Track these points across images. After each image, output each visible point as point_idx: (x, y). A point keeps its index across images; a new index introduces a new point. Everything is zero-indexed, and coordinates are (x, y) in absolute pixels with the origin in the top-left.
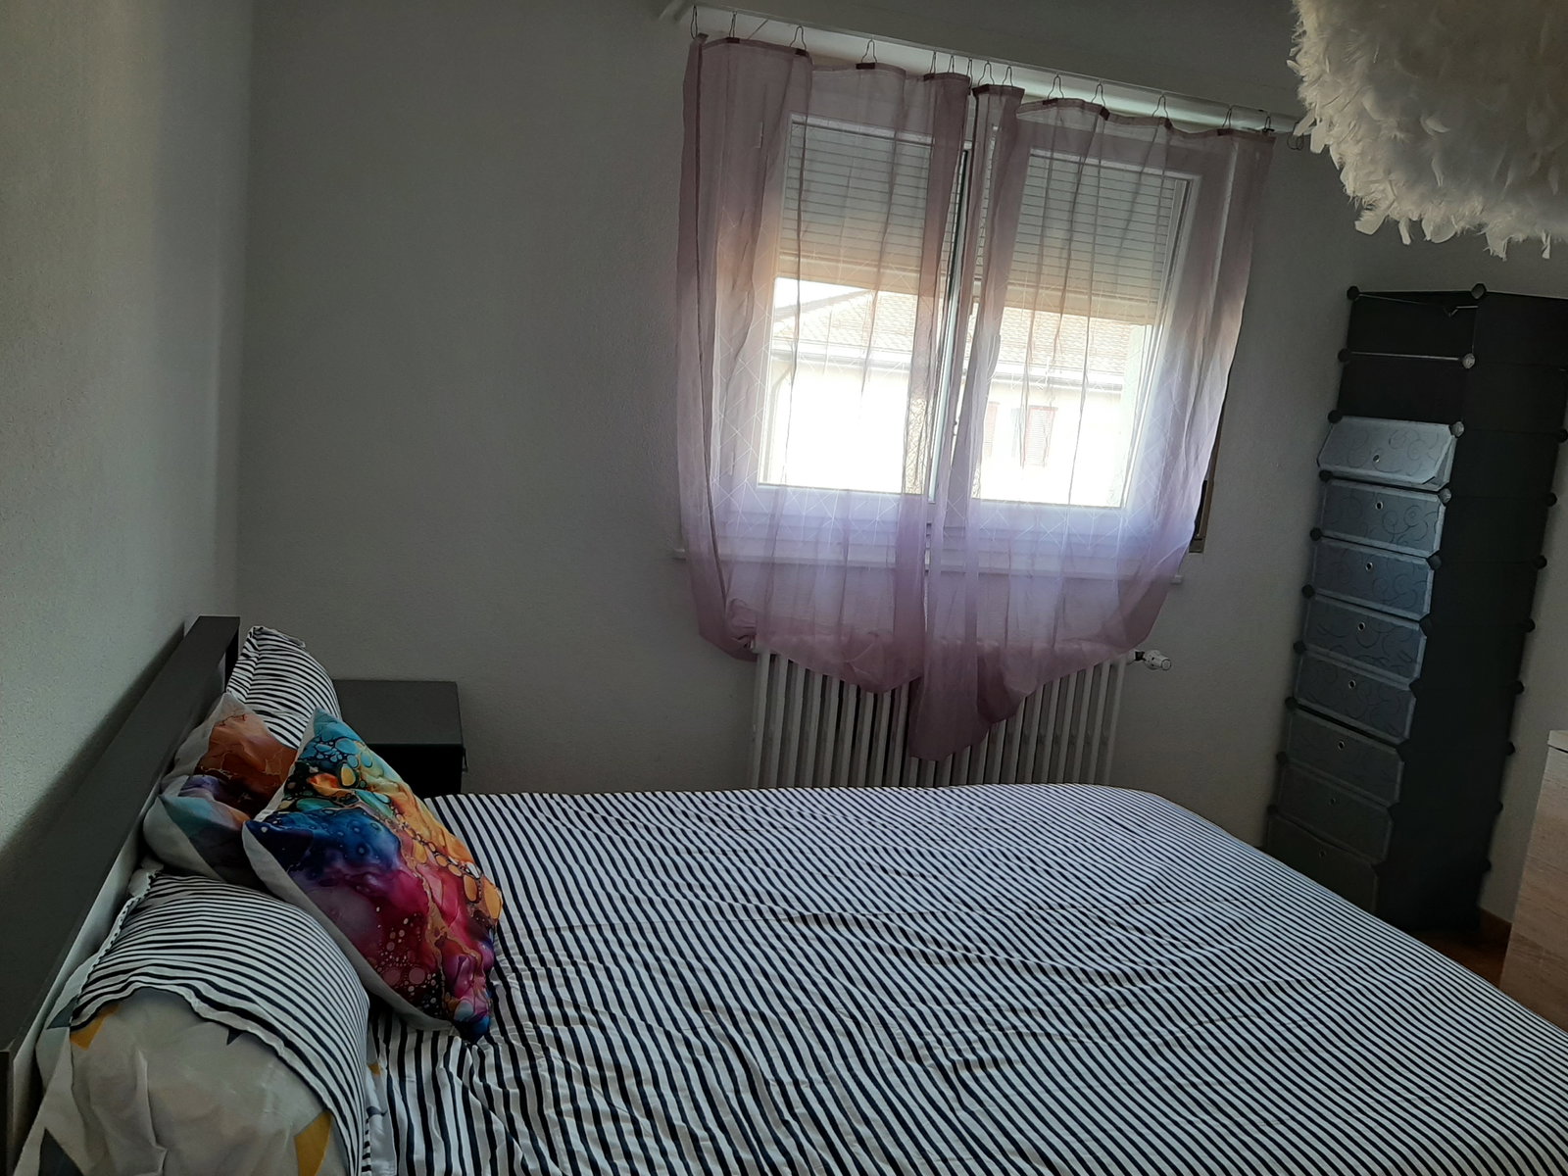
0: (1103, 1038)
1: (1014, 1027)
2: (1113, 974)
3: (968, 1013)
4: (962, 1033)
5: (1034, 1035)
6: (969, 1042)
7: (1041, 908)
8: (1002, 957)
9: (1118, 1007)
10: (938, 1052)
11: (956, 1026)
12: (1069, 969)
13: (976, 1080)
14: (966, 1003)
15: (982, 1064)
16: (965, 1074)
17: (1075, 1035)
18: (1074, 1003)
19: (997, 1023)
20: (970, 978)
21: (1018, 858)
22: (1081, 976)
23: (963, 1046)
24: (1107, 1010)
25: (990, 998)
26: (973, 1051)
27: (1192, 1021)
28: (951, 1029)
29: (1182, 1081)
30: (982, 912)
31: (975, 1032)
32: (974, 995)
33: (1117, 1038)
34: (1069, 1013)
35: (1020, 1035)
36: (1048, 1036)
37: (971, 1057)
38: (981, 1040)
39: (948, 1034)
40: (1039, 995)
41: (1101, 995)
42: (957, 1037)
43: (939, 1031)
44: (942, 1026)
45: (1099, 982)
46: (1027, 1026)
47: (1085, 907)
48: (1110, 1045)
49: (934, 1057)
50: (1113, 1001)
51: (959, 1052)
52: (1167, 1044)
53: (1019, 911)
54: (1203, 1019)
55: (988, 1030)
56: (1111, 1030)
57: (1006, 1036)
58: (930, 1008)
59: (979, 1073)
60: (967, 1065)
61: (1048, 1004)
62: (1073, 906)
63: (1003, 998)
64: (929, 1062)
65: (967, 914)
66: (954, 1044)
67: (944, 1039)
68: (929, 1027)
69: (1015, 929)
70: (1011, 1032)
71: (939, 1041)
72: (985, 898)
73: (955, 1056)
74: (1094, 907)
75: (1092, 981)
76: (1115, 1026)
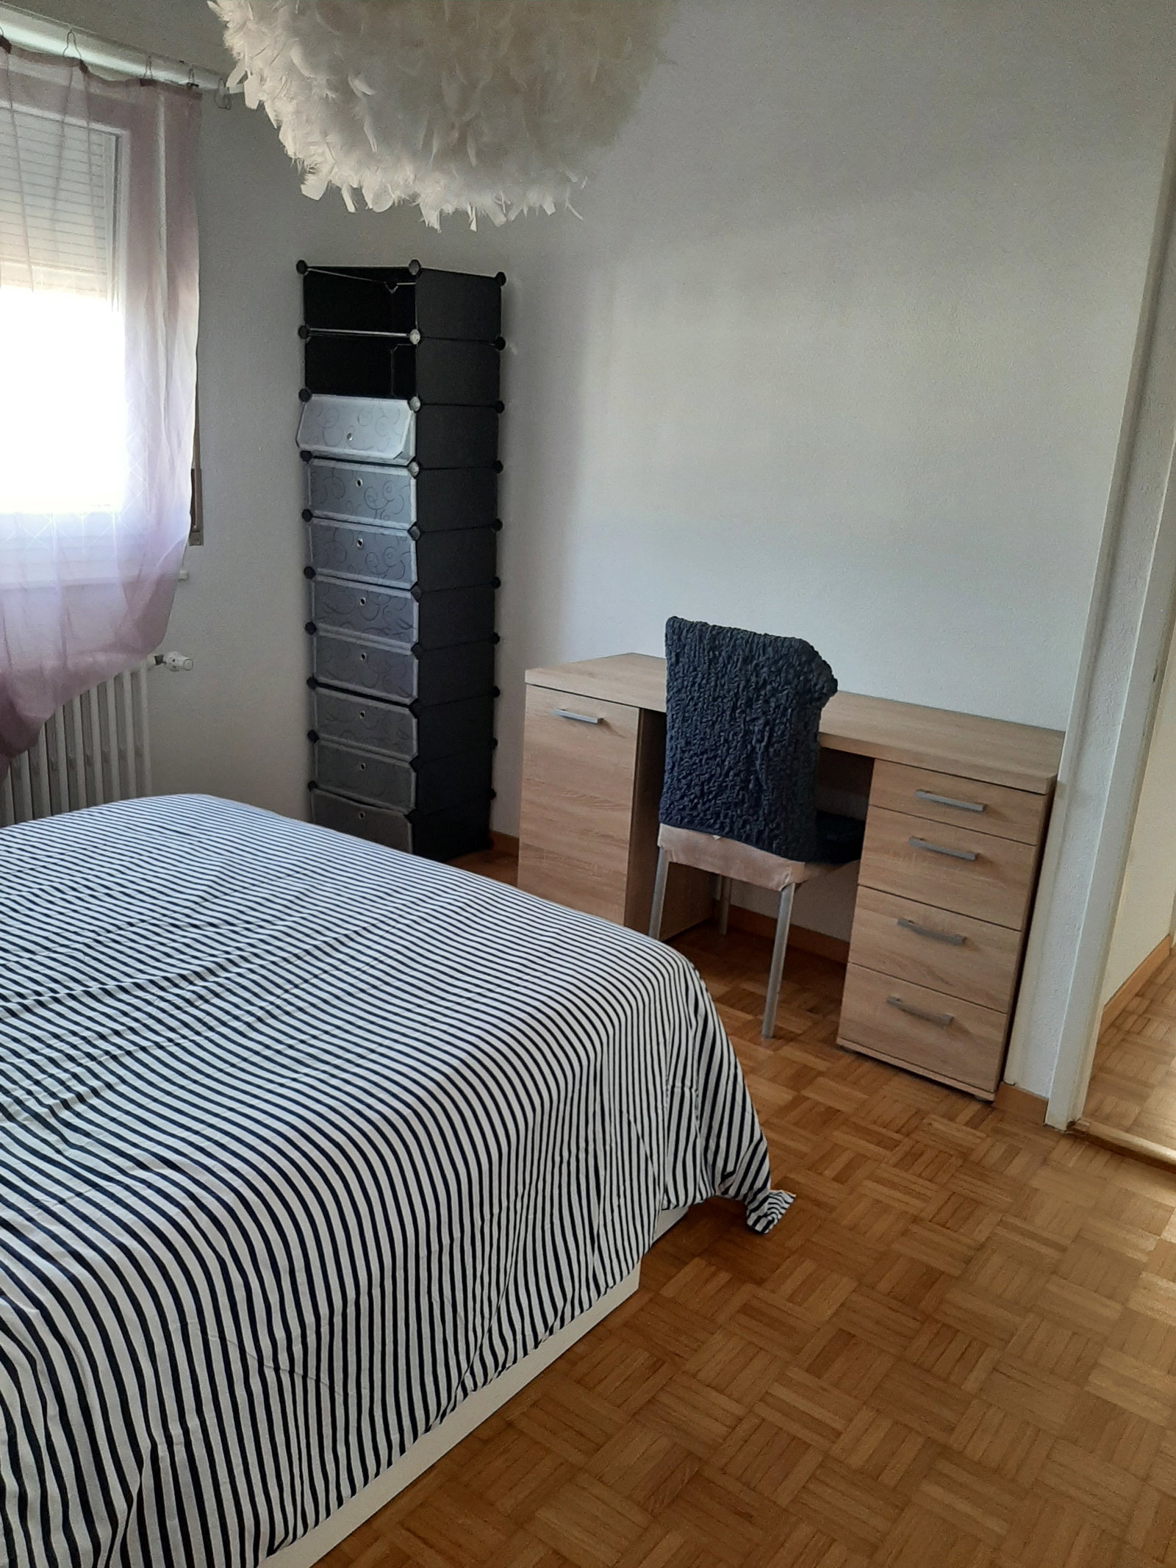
0: (198, 1033)
1: (107, 1053)
2: (196, 973)
3: (54, 1055)
4: (51, 1076)
5: (129, 1053)
6: (62, 1083)
7: (109, 932)
8: (78, 990)
9: (207, 1001)
10: (31, 1103)
11: (44, 1072)
12: (152, 982)
13: (78, 1115)
14: (49, 1046)
15: (81, 1098)
16: (65, 1115)
17: (170, 1040)
18: (164, 1011)
19: (88, 1055)
20: (49, 1021)
21: (74, 889)
22: (165, 984)
23: (56, 1088)
24: (197, 1007)
25: (74, 1034)
26: (69, 1089)
27: (279, 992)
28: (40, 1076)
29: (279, 1047)
30: (47, 953)
31: (66, 1071)
32: (56, 1036)
33: (211, 1029)
34: (159, 1021)
35: (114, 1058)
36: (144, 1049)
37: (68, 1096)
38: (75, 1076)
39: (37, 1083)
40: (125, 1014)
41: (188, 995)
42: (49, 1082)
43: (26, 1083)
44: (28, 1077)
45: (183, 984)
46: (120, 1048)
47: (154, 918)
48: (206, 1038)
49: (27, 1109)
50: (201, 997)
51: (53, 1095)
52: (260, 1019)
53: (87, 941)
54: (288, 986)
55: (80, 1065)
56: (205, 1024)
57: (100, 1063)
58: (12, 1064)
59: (80, 1108)
60: (66, 1104)
61: (136, 1020)
62: (143, 921)
63: (88, 1029)
64: (23, 1116)
65: (31, 959)
66: (46, 1089)
67: (34, 1088)
68: (14, 1082)
69: (86, 959)
70: (104, 1058)
71: (29, 1093)
72: (46, 938)
73: (50, 1101)
74: (164, 915)
75: (176, 986)
76: (207, 1019)
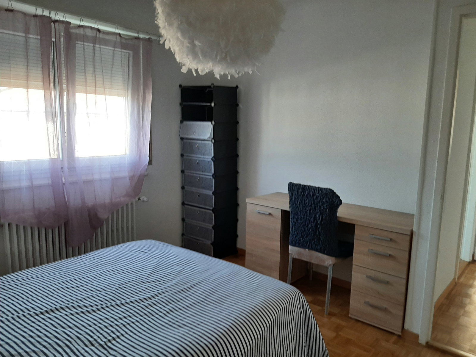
0: (149, 317)
1: (122, 324)
2: (149, 297)
3: (106, 325)
4: (105, 332)
5: (129, 324)
6: (108, 334)
7: (123, 284)
8: (114, 303)
9: (152, 307)
10: (99, 341)
11: (103, 330)
12: (136, 300)
13: (113, 344)
14: (105, 322)
15: (114, 339)
16: (109, 344)
17: (141, 319)
18: (139, 310)
19: (116, 325)
20: (105, 313)
21: (113, 271)
22: (139, 301)
23: (107, 335)
24: (149, 309)
25: (112, 318)
26: (110, 336)
27: (173, 303)
28: (102, 332)
29: (173, 321)
30: (104, 291)
31: (110, 330)
32: (107, 318)
33: (153, 316)
34: (138, 313)
35: (124, 325)
36: (133, 323)
37: (110, 338)
38: (112, 332)
39: (101, 334)
40: (127, 311)
41: (146, 305)
42: (104, 334)
43: (98, 334)
44: (98, 332)
45: (145, 301)
46: (126, 322)
47: (136, 280)
48: (152, 319)
49: (98, 342)
50: (150, 305)
51: (106, 338)
52: (168, 312)
53: (117, 287)
54: (176, 301)
55: (114, 328)
56: (151, 314)
57: (120, 327)
58: (94, 328)
59: (114, 342)
60: (109, 341)
61: (131, 313)
62: (133, 281)
63: (116, 316)
64: (97, 345)
65: (100, 294)
66: (103, 336)
67: (100, 336)
68: (94, 333)
69: (116, 293)
70: (121, 326)
71: (99, 337)
72: (105, 287)
73: (105, 340)
74: (139, 279)
75: (143, 301)
76: (152, 312)
